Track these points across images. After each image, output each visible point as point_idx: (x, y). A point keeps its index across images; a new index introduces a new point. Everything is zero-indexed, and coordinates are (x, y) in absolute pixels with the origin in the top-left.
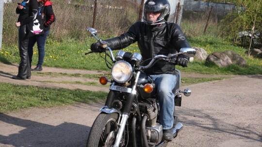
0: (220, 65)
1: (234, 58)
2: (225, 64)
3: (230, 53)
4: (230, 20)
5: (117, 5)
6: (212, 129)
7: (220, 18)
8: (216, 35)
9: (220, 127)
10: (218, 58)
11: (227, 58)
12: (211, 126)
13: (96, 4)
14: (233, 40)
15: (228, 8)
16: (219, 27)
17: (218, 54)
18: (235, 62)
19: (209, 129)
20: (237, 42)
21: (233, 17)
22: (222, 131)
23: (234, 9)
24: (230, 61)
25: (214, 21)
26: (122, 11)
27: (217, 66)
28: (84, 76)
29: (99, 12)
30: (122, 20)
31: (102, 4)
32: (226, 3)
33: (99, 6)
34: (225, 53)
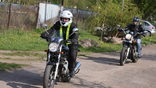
0: (84, 47)
1: (92, 42)
2: (87, 46)
3: (90, 40)
4: (90, 20)
5: (23, 11)
6: (80, 85)
7: (84, 19)
8: (82, 29)
9: (84, 84)
10: (83, 43)
11: (88, 42)
12: (79, 83)
13: (10, 10)
14: (92, 32)
15: (89, 13)
16: (84, 25)
17: (83, 40)
18: (93, 45)
19: (78, 85)
20: (94, 33)
21: (92, 19)
22: (86, 86)
23: (92, 14)
24: (90, 45)
25: (81, 21)
26: (26, 15)
27: (83, 48)
28: (3, 54)
29: (12, 15)
30: (26, 20)
31: (14, 10)
32: (88, 11)
33: (12, 11)
34: (87, 40)
